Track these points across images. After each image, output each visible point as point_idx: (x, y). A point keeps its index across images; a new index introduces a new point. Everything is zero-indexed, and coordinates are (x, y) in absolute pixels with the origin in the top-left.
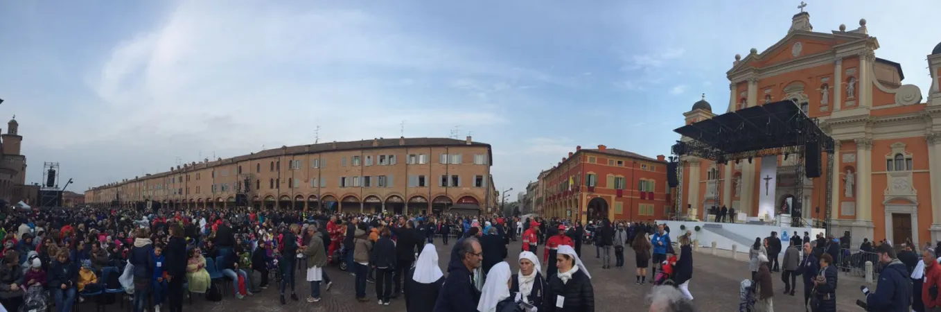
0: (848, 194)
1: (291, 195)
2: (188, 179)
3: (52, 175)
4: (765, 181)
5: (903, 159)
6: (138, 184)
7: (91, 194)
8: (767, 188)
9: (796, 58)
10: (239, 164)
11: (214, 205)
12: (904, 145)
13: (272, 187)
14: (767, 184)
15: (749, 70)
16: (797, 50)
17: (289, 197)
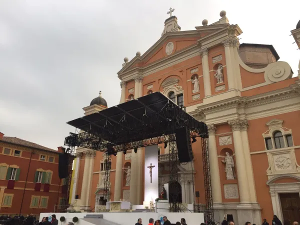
0: (230, 176)
4: (149, 169)
5: (282, 136)
8: (151, 176)
9: (169, 56)
12: (281, 122)
14: (151, 172)
15: (134, 71)
16: (169, 49)
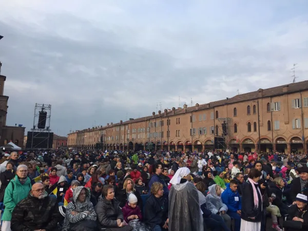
1: (271, 137)
2: (169, 123)
3: (43, 116)
6: (123, 128)
7: (75, 137)
10: (216, 109)
11: (193, 147)
13: (249, 130)
17: (268, 140)
